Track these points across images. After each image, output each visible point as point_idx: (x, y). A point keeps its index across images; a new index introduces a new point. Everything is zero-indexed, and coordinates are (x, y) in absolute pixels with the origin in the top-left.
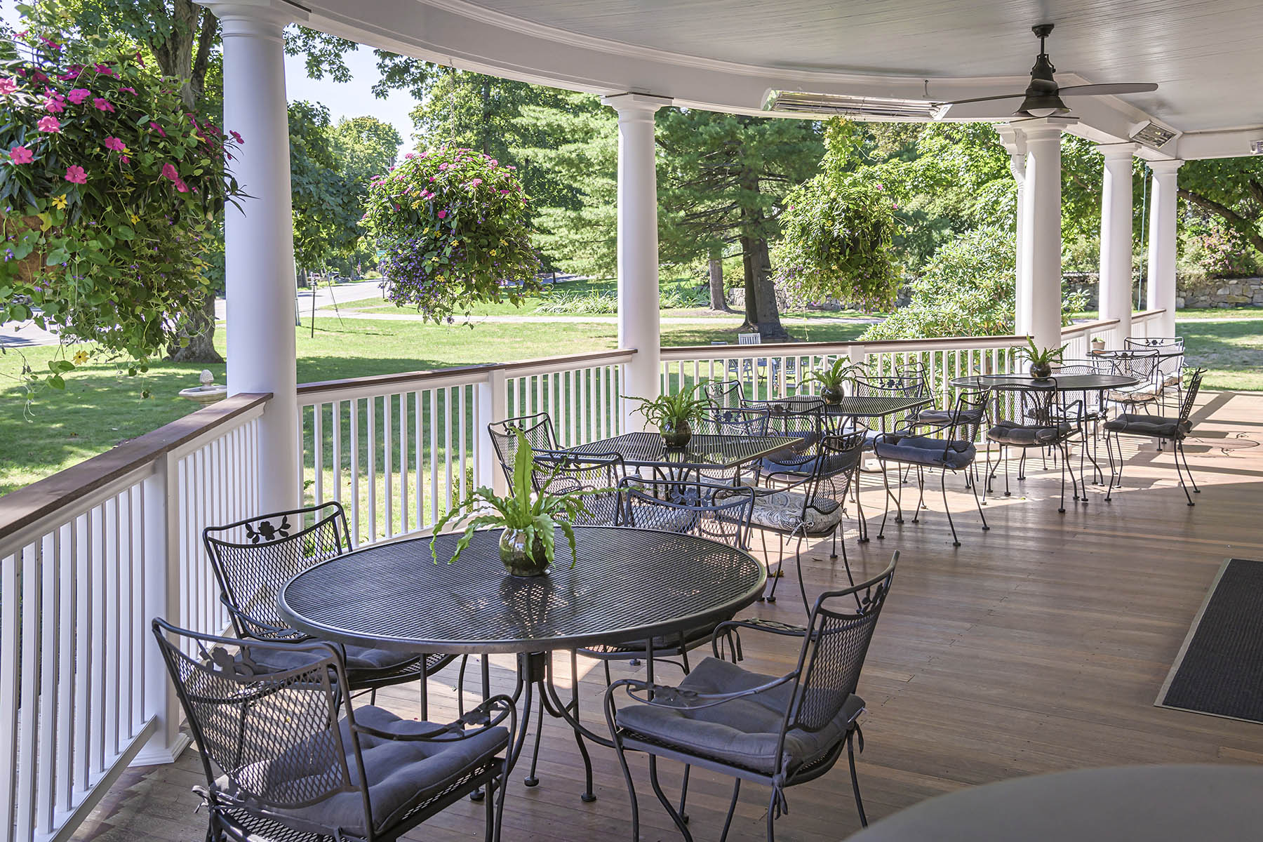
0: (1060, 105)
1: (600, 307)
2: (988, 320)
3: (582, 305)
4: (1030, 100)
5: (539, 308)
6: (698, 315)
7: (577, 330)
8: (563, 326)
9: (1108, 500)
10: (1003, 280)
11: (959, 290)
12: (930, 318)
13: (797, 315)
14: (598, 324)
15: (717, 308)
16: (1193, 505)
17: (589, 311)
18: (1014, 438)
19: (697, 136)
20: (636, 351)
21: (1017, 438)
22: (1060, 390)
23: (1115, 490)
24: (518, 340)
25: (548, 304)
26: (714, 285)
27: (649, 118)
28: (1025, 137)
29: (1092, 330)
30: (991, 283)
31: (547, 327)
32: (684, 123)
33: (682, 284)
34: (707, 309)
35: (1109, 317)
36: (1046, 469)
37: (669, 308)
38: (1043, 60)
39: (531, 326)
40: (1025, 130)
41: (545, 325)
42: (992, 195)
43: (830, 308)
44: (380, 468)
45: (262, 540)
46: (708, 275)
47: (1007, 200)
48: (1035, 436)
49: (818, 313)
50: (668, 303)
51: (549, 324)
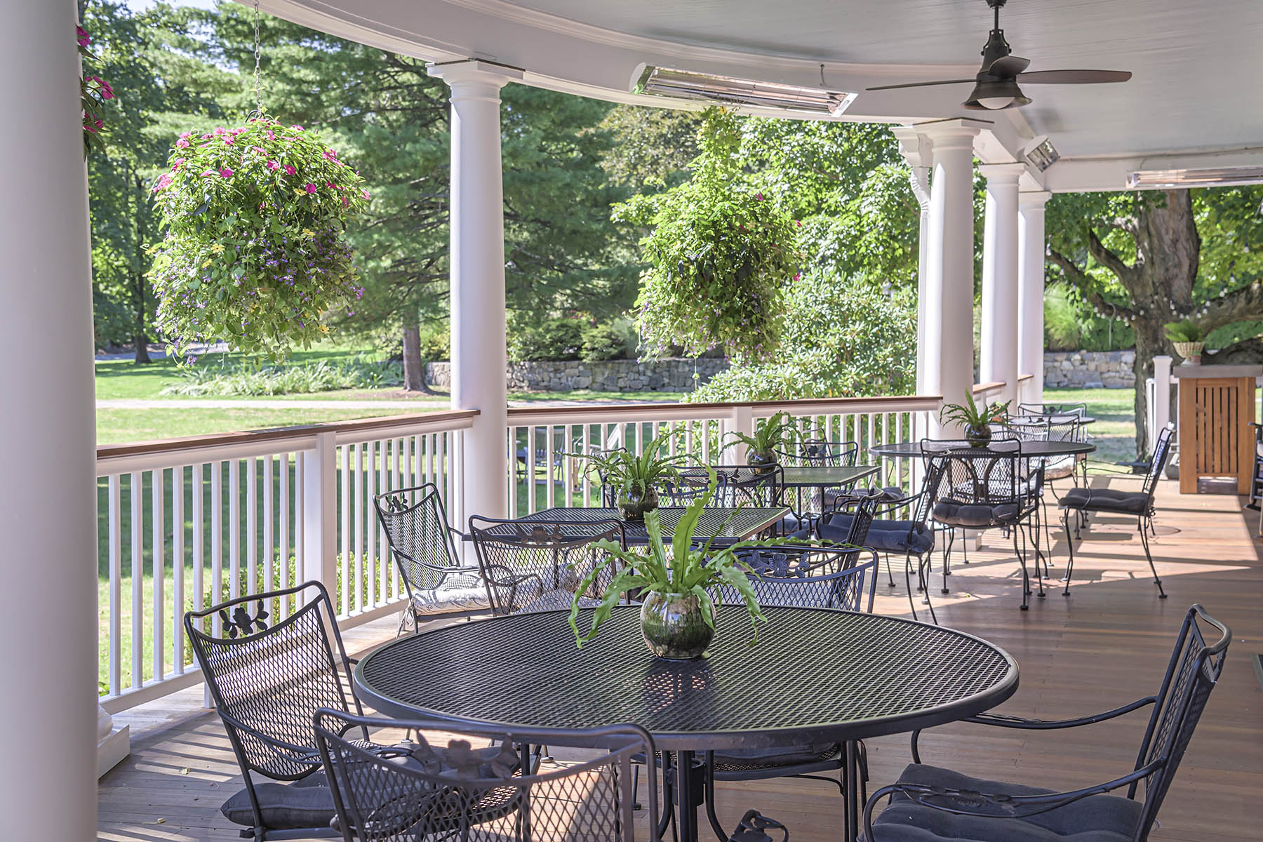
0: (1018, 94)
1: (254, 387)
2: (834, 386)
3: (227, 385)
4: (983, 87)
5: (168, 390)
6: (388, 397)
7: (227, 418)
8: (208, 412)
9: (1067, 594)
10: (849, 338)
11: (794, 350)
12: (764, 385)
13: (518, 398)
14: (257, 410)
15: (413, 387)
16: (1166, 597)
17: (239, 393)
18: (965, 518)
19: (404, 157)
20: (478, 413)
21: (969, 518)
22: (1024, 455)
23: (1073, 583)
24: (147, 430)
25: (176, 382)
26: (409, 358)
27: (493, 96)
28: (930, 144)
29: (988, 393)
30: (833, 341)
31: (185, 414)
32: (385, 139)
33: (361, 356)
34: (400, 390)
35: (993, 379)
36: (967, 562)
37: (348, 388)
38: (997, 36)
39: (163, 413)
40: (931, 136)
41: (182, 411)
42: (809, 236)
43: (559, 387)
44: (207, 564)
45: (240, 634)
46: (401, 343)
47: (828, 242)
48: (990, 514)
49: (543, 395)
50: (346, 381)
51: (186, 410)
